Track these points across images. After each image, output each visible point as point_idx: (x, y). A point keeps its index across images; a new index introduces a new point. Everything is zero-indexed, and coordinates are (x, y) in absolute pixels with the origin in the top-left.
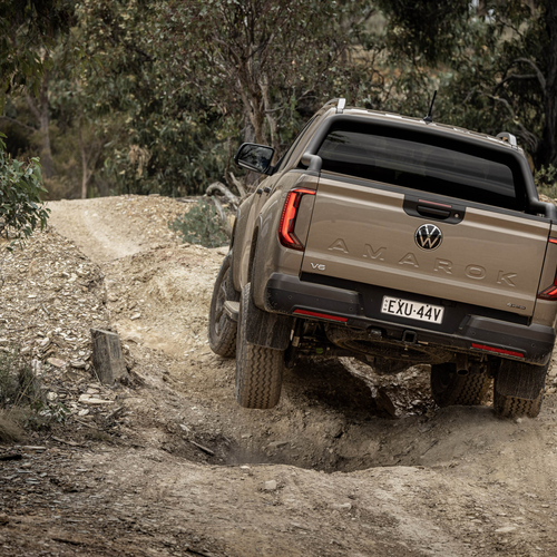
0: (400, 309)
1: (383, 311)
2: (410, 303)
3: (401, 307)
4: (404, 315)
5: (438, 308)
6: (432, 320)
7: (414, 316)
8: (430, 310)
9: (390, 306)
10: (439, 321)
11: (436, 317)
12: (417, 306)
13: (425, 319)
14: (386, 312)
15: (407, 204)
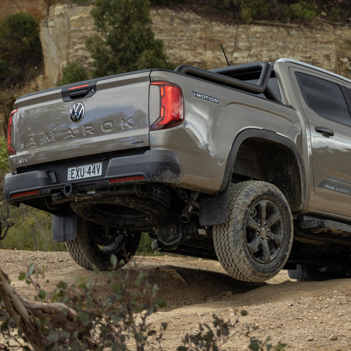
0: (78, 174)
1: (69, 179)
2: (82, 167)
3: (78, 172)
4: (80, 177)
5: (98, 164)
6: (96, 174)
7: (86, 176)
8: (94, 168)
9: (72, 174)
10: (100, 174)
11: (98, 171)
12: (86, 168)
13: (92, 175)
14: (70, 179)
15: (64, 94)
